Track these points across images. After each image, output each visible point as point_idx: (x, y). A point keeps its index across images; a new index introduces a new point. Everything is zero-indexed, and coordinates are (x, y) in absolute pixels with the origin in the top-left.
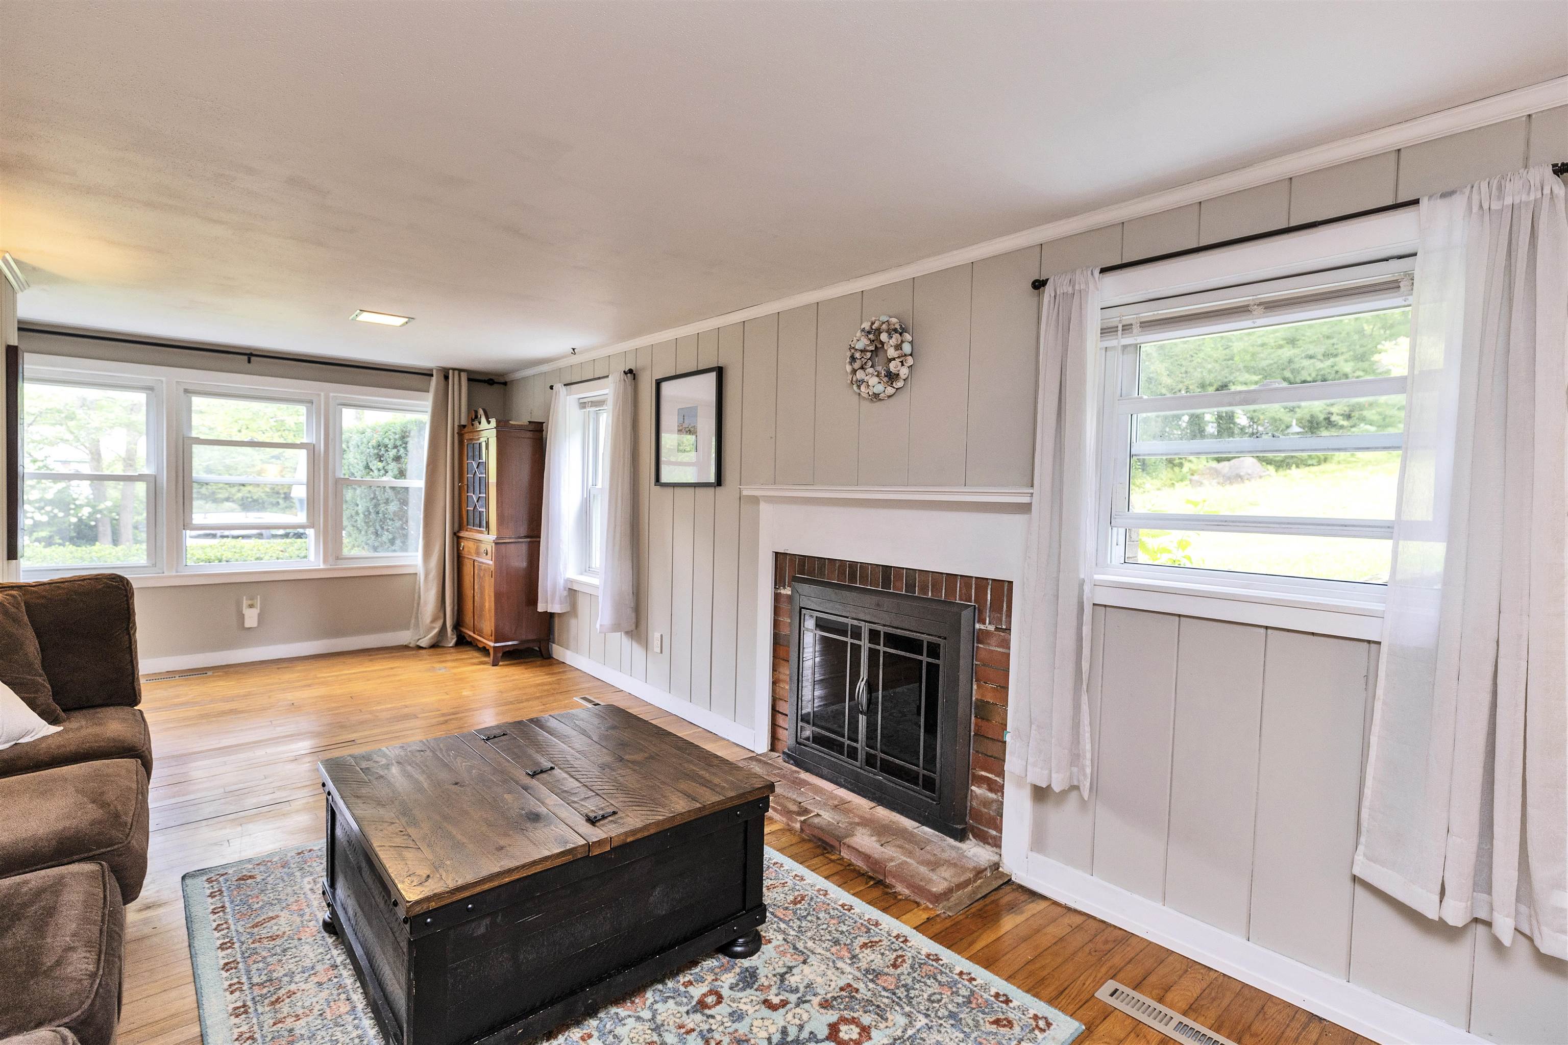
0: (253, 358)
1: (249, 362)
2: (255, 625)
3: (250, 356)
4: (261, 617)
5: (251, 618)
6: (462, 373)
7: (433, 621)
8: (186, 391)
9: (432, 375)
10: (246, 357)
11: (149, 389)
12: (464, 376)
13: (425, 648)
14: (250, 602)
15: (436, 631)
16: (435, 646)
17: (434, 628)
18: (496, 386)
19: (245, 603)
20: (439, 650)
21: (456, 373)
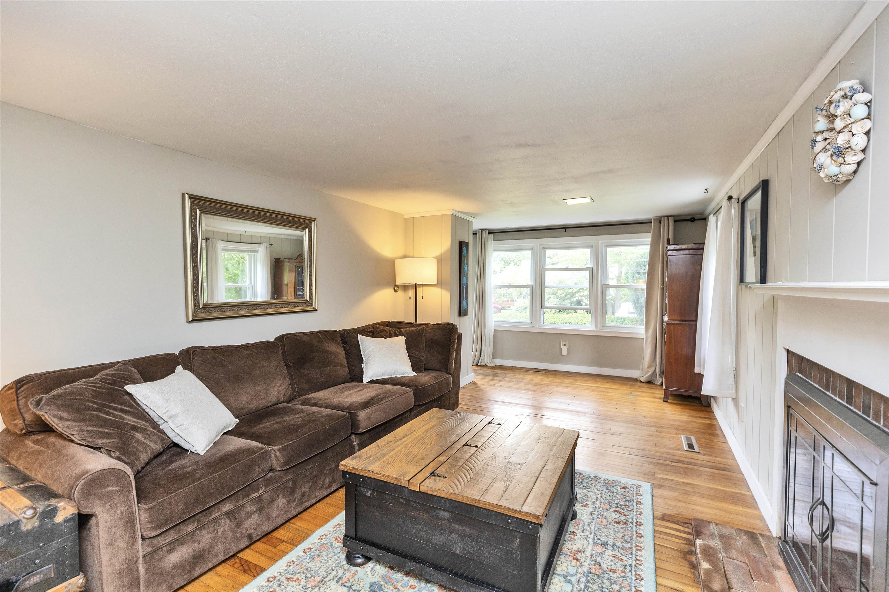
0: (567, 229)
1: (565, 231)
2: (566, 354)
3: (565, 228)
4: (568, 350)
5: (564, 351)
6: (670, 218)
7: (649, 367)
8: (543, 248)
9: (651, 222)
10: (564, 230)
11: (532, 249)
12: (671, 220)
13: (643, 382)
14: (564, 343)
15: (650, 373)
16: (649, 382)
17: (649, 372)
18: (696, 221)
19: (563, 343)
20: (652, 386)
21: (666, 218)
